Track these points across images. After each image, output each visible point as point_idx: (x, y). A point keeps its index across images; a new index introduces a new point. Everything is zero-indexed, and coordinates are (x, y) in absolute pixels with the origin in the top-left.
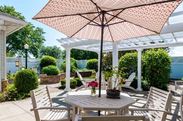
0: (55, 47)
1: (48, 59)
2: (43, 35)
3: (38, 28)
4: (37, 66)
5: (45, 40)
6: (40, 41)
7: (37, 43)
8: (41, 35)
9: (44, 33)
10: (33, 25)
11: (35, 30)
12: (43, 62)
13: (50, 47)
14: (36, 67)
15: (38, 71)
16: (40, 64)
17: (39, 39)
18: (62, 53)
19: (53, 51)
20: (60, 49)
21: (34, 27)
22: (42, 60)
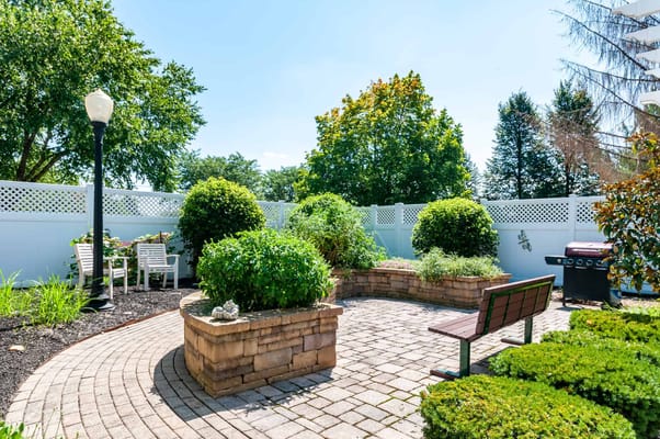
0: (238, 158)
1: (223, 194)
2: (192, 99)
3: (172, 67)
4: (167, 234)
5: (201, 123)
6: (181, 123)
7: (169, 134)
8: (187, 98)
9: (200, 89)
10: (152, 56)
11: (161, 76)
12: (195, 213)
13: (218, 160)
14: (161, 240)
15: (170, 261)
16: (181, 220)
17: (177, 111)
18: (264, 183)
19: (230, 174)
20: (256, 166)
21: (155, 62)
22: (190, 201)
